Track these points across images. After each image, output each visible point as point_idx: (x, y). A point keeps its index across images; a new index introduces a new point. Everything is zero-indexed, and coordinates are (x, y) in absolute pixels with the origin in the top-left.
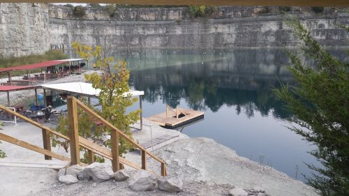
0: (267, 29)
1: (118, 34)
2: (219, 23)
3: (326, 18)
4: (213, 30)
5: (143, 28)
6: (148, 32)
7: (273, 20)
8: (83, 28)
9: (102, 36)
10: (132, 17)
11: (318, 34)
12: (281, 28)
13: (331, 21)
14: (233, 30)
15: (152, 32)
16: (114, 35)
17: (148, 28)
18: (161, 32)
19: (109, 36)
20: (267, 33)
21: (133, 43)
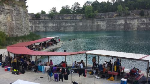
0: (120, 23)
1: (55, 25)
2: (99, 21)
3: (145, 18)
4: (96, 24)
5: (65, 23)
7: (123, 19)
8: (39, 23)
9: (47, 26)
10: (61, 18)
11: (142, 25)
12: (126, 22)
13: (148, 19)
14: (105, 23)
15: (69, 25)
16: (53, 26)
17: (67, 23)
18: (73, 24)
19: (51, 26)
20: (120, 25)
21: (61, 29)
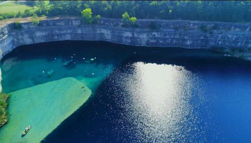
0: (127, 35)
1: (44, 34)
3: (157, 32)
5: (59, 30)
6: (62, 32)
7: (130, 31)
9: (35, 37)
10: (51, 24)
11: (152, 40)
12: (133, 36)
13: (159, 33)
15: (64, 32)
16: (42, 36)
17: (61, 30)
18: (69, 31)
19: (39, 36)
20: (127, 38)
21: (54, 38)
